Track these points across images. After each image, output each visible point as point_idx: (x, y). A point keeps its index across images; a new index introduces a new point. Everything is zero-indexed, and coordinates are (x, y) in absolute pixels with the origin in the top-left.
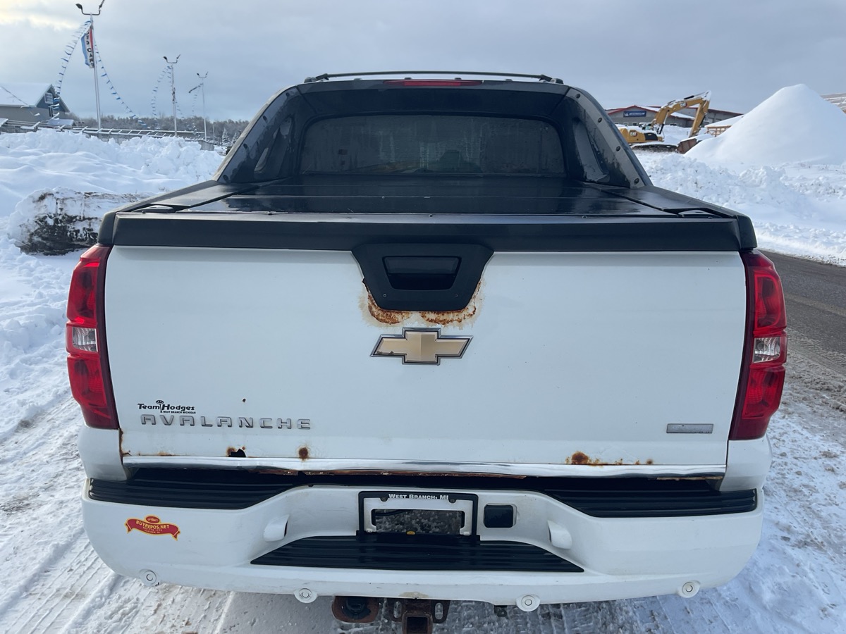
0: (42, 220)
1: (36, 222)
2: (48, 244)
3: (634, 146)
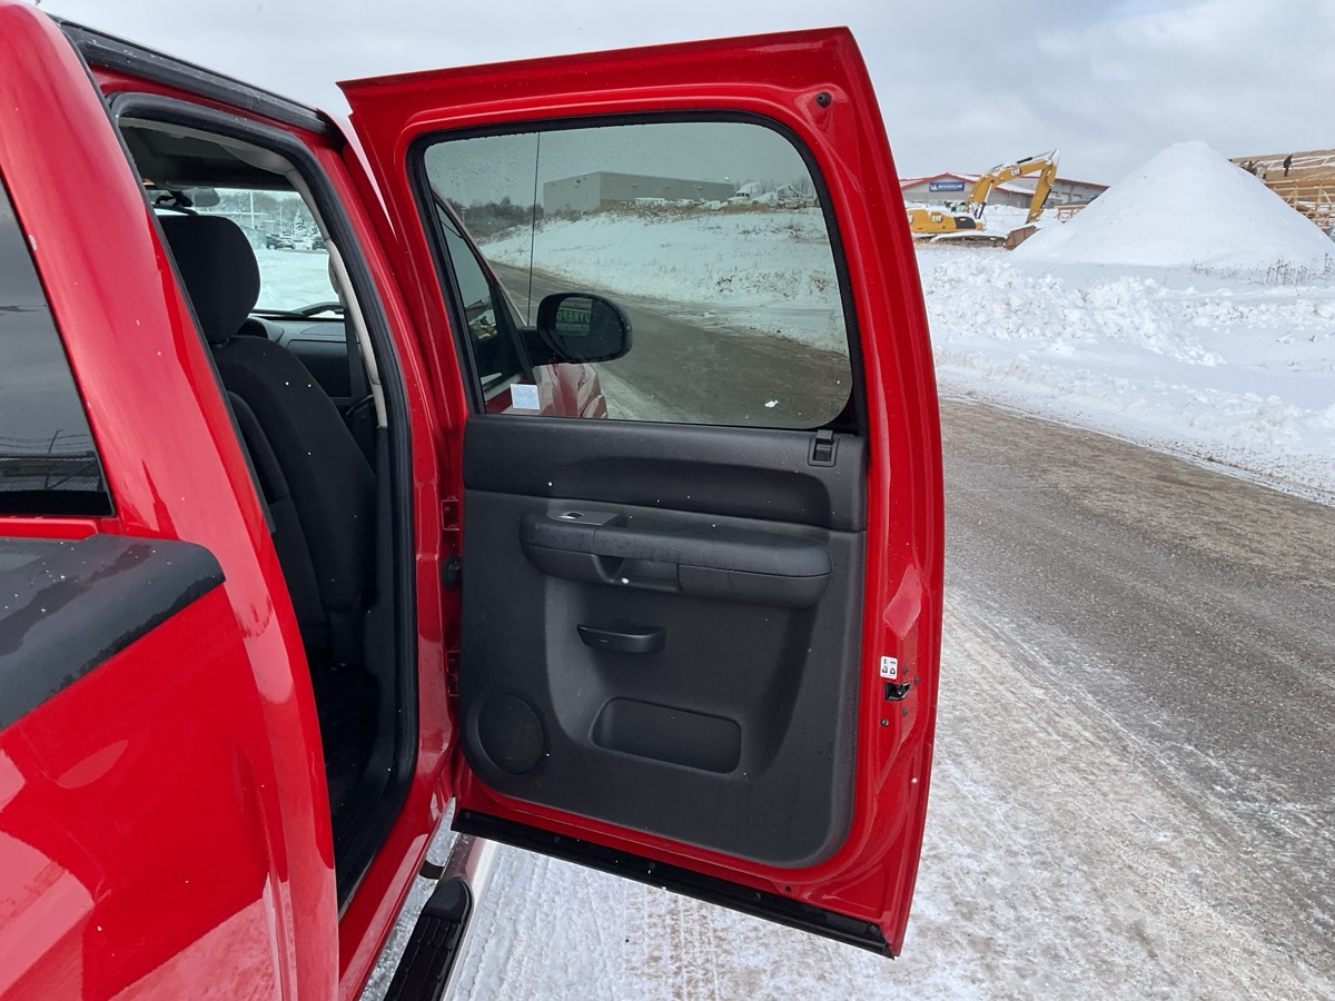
3: (939, 237)
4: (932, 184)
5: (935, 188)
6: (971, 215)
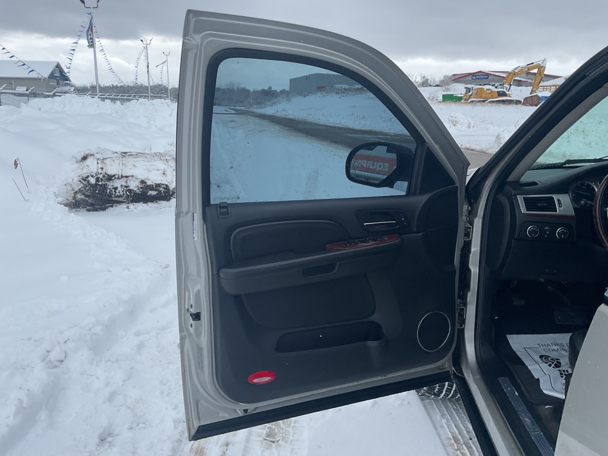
0: (85, 179)
1: (80, 181)
2: (90, 201)
3: (489, 101)
4: (473, 76)
5: (474, 78)
6: (505, 90)
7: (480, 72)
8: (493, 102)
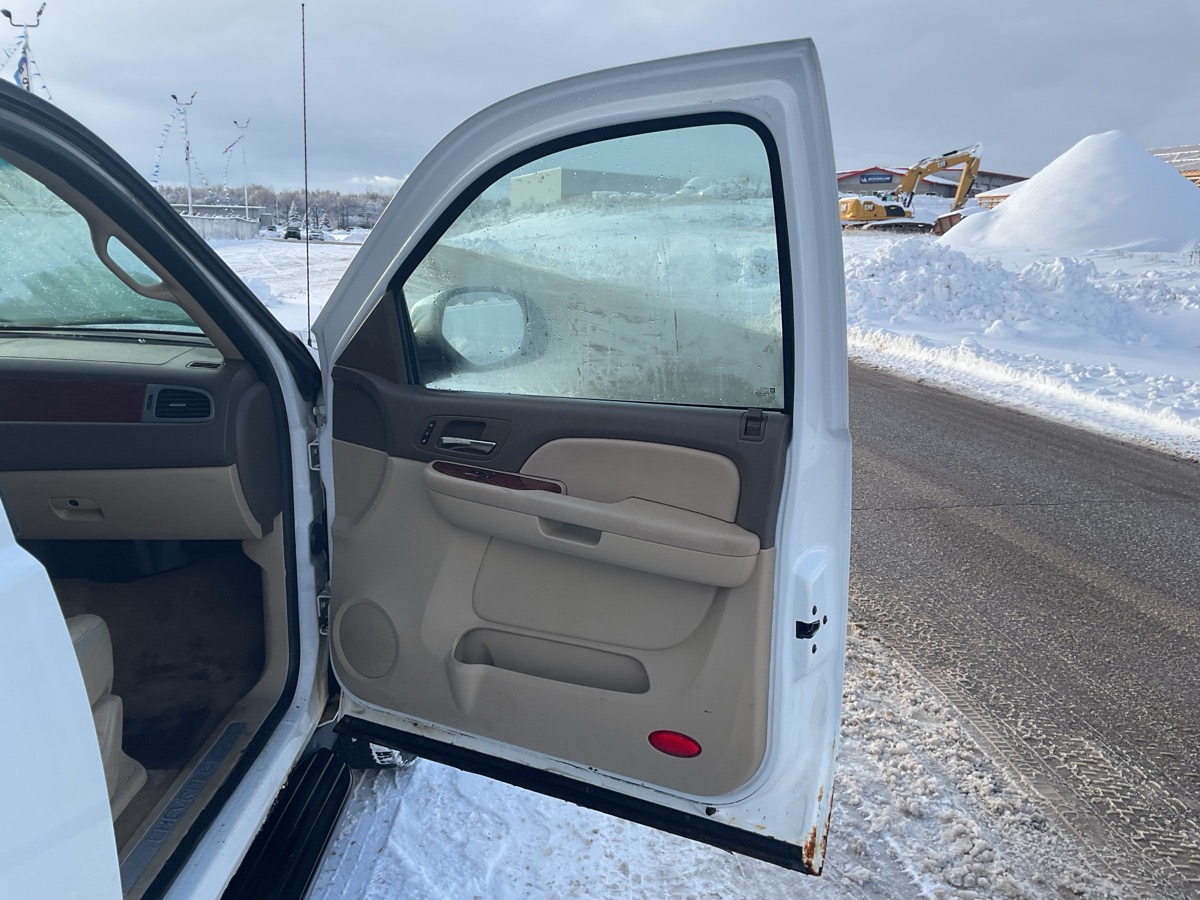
3: (870, 224)
4: (863, 177)
5: (865, 180)
6: (900, 204)
7: (876, 169)
8: (875, 227)
